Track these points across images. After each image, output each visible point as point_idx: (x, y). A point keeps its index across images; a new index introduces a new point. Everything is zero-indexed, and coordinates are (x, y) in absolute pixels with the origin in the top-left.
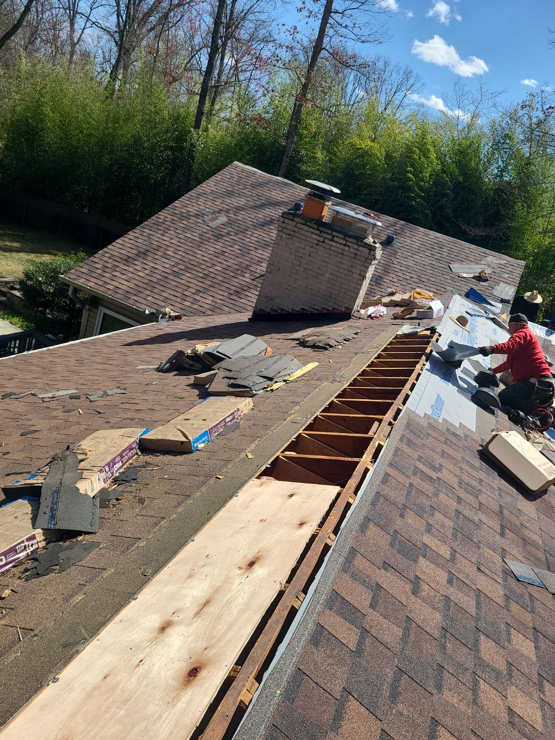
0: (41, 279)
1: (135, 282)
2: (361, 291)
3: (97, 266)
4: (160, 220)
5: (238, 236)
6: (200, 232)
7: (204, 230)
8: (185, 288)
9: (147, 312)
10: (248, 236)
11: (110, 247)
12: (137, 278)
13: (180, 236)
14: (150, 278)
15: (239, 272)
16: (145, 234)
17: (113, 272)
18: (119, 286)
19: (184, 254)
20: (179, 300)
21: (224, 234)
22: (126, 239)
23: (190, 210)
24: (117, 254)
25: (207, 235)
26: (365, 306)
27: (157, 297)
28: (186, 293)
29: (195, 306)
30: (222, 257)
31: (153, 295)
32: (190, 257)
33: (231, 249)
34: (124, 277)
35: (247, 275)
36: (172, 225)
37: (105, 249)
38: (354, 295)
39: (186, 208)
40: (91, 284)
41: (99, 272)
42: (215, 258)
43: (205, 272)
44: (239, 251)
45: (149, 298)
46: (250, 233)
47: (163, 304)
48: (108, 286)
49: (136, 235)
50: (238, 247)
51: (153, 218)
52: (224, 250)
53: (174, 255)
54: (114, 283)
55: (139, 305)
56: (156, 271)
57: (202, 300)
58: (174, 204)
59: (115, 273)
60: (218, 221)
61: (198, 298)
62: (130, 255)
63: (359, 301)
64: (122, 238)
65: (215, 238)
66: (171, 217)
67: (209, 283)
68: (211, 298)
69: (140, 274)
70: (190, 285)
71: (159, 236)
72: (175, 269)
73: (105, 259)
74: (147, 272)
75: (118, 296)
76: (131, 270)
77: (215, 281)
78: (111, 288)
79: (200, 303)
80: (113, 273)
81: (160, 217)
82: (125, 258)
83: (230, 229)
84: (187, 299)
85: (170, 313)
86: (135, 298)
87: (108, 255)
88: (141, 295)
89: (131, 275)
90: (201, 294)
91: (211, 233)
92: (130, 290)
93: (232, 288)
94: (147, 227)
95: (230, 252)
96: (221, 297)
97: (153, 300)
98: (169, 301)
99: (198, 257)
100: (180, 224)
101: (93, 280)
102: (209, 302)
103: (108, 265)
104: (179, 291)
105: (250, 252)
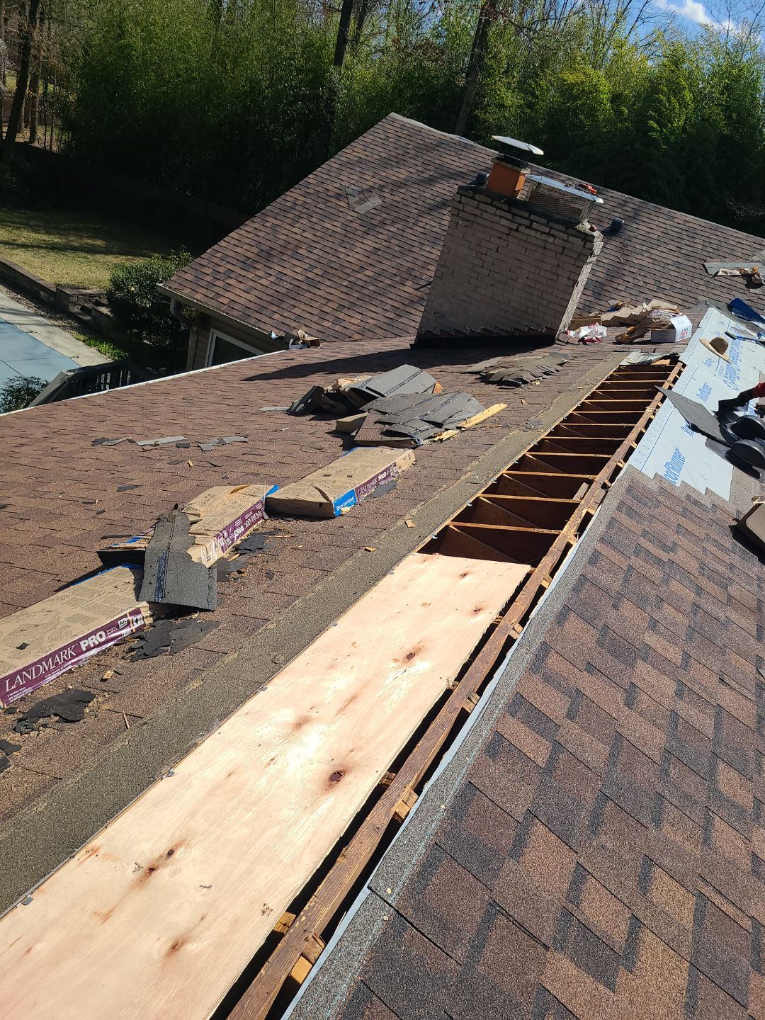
0: (133, 289)
1: (256, 293)
2: (571, 302)
3: (206, 270)
4: (288, 204)
5: (397, 225)
6: (343, 221)
7: (349, 218)
8: (323, 301)
9: (274, 336)
10: (410, 225)
11: (222, 243)
12: (259, 287)
13: (315, 226)
14: (276, 288)
15: (398, 279)
16: (268, 225)
17: (226, 279)
18: (236, 299)
19: (321, 253)
20: (315, 318)
21: (376, 223)
22: (243, 232)
23: (329, 187)
24: (232, 254)
25: (352, 225)
26: (575, 325)
27: (286, 314)
28: (325, 309)
29: (337, 328)
30: (374, 257)
31: (280, 311)
32: (329, 257)
33: (386, 244)
34: (241, 286)
35: (408, 283)
36: (305, 210)
37: (215, 247)
38: (559, 309)
39: (324, 186)
40: (198, 296)
41: (209, 278)
42: (364, 259)
43: (351, 279)
44: (397, 248)
45: (276, 316)
46: (413, 221)
47: (294, 324)
48: (221, 299)
49: (256, 226)
50: (397, 242)
51: (279, 200)
52: (377, 246)
53: (308, 254)
54: (228, 295)
55: (262, 325)
56: (284, 278)
57: (347, 318)
58: (306, 179)
59: (230, 281)
60: (368, 203)
61: (341, 316)
62: (249, 254)
63: (567, 318)
64: (238, 231)
65: (363, 229)
66: (303, 199)
67: (357, 295)
68: (360, 316)
69: (263, 281)
70: (331, 297)
71: (287, 227)
72: (309, 275)
73: (215, 260)
74: (272, 279)
75: (235, 313)
76: (251, 276)
77: (365, 291)
78: (226, 301)
79: (344, 324)
80: (227, 281)
81: (288, 199)
82: (242, 259)
83: (385, 216)
84: (327, 317)
85: (304, 337)
86: (257, 316)
87: (219, 255)
88: (265, 312)
89: (251, 283)
90: (346, 311)
91: (358, 221)
92: (251, 305)
93: (389, 301)
94: (271, 214)
95: (384, 249)
96: (373, 315)
97: (281, 319)
98: (303, 321)
99: (341, 257)
100: (314, 209)
101: (201, 290)
102: (357, 322)
103: (220, 269)
104: (316, 306)
105: (414, 249)
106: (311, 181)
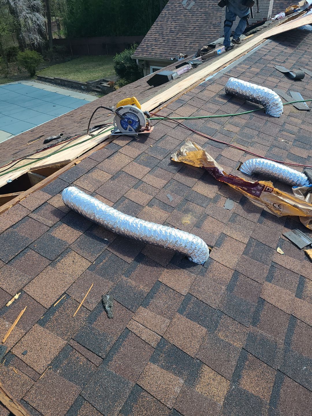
1: (162, 48)
2: (270, 7)
3: (144, 47)
4: (163, 15)
5: (203, 9)
6: (184, 14)
7: (185, 12)
8: (185, 43)
9: (172, 59)
10: (207, 7)
11: (146, 36)
12: (163, 46)
13: (175, 20)
14: (168, 44)
15: (208, 27)
16: (159, 25)
17: (151, 47)
18: (156, 52)
19: (179, 28)
20: (184, 50)
21: (195, 11)
22: (152, 30)
23: (175, 5)
24: (151, 38)
25: (187, 14)
27: (174, 51)
28: (186, 45)
29: (191, 50)
30: (197, 22)
31: (172, 51)
32: (182, 28)
33: (201, 17)
34: (157, 48)
35: (212, 27)
36: (170, 15)
37: (145, 38)
38: (266, 10)
39: (173, 4)
40: (145, 55)
41: (146, 49)
42: (194, 24)
43: (192, 33)
44: (205, 17)
45: (171, 53)
46: (208, 5)
47: (177, 54)
48: (152, 54)
49: (155, 26)
50: (204, 15)
51: (160, 15)
52: (198, 18)
53: (175, 30)
54: (153, 52)
55: (167, 57)
56: (169, 40)
57: (194, 46)
58: (167, 5)
59: (153, 47)
60: (190, 5)
61: (192, 46)
62: (156, 37)
63: (270, 13)
64: (150, 30)
65: (191, 14)
66: (168, 12)
67: (195, 37)
68: (198, 44)
69: (163, 44)
70: (187, 41)
71: (165, 23)
72: (177, 36)
73: (146, 42)
74: (165, 42)
75: (157, 56)
76: (159, 43)
77: (198, 35)
78: (153, 54)
79: (194, 48)
80: (152, 48)
81: (163, 14)
82: (154, 39)
83: (198, 7)
84: (187, 48)
85: (182, 55)
86: (165, 55)
87: (146, 40)
88: (167, 53)
89: (160, 46)
90: (193, 44)
91: (189, 12)
92: (162, 52)
93: (207, 36)
94: (159, 21)
95: (200, 19)
96: (202, 42)
97: (173, 53)
98: (180, 52)
99: (186, 26)
100: (173, 14)
101: (145, 53)
102: (197, 46)
103: (149, 45)
104: (183, 45)
105: (211, 15)
106: (168, 5)
